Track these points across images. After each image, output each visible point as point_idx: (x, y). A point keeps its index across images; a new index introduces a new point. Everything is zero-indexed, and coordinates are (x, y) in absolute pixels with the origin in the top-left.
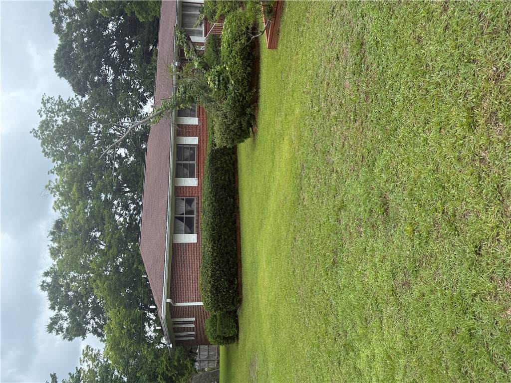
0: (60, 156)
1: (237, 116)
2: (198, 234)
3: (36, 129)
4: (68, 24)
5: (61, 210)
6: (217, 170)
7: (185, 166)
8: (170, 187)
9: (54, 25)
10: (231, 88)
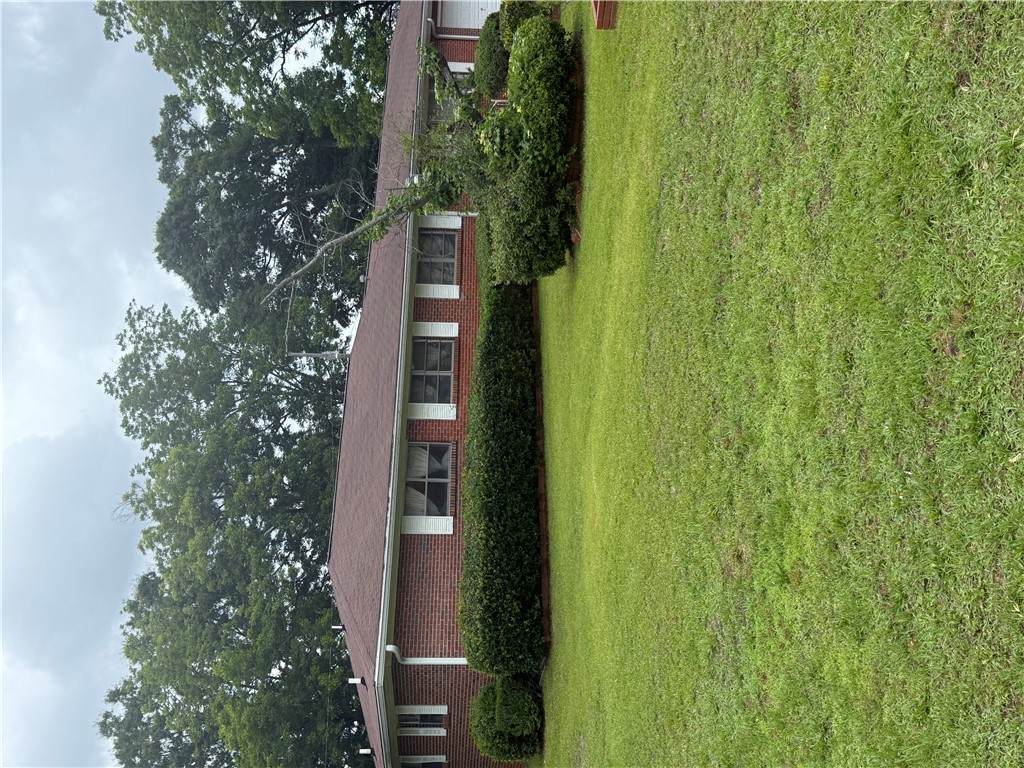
0: (160, 434)
1: (538, 206)
2: (455, 517)
3: (112, 376)
4: (190, 161)
5: (155, 551)
6: (497, 376)
7: (430, 380)
8: (397, 418)
9: (160, 164)
10: (526, 146)
